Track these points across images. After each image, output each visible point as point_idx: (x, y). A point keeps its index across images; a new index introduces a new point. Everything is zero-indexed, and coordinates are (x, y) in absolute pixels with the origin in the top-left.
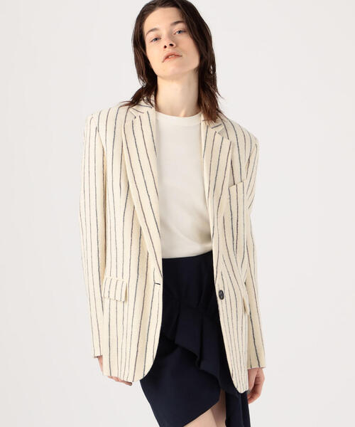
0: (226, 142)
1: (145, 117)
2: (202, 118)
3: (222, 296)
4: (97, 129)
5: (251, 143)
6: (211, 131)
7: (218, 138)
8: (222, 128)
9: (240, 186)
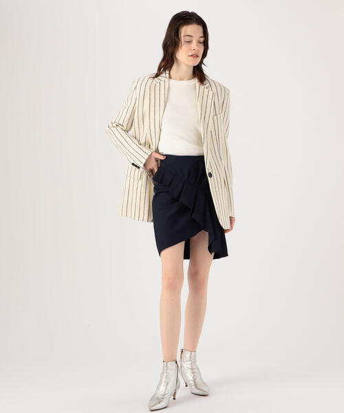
0: (211, 93)
1: (162, 83)
2: (197, 80)
3: (211, 175)
4: (135, 88)
5: (225, 91)
6: (202, 87)
7: (206, 90)
8: (207, 85)
9: (219, 117)
